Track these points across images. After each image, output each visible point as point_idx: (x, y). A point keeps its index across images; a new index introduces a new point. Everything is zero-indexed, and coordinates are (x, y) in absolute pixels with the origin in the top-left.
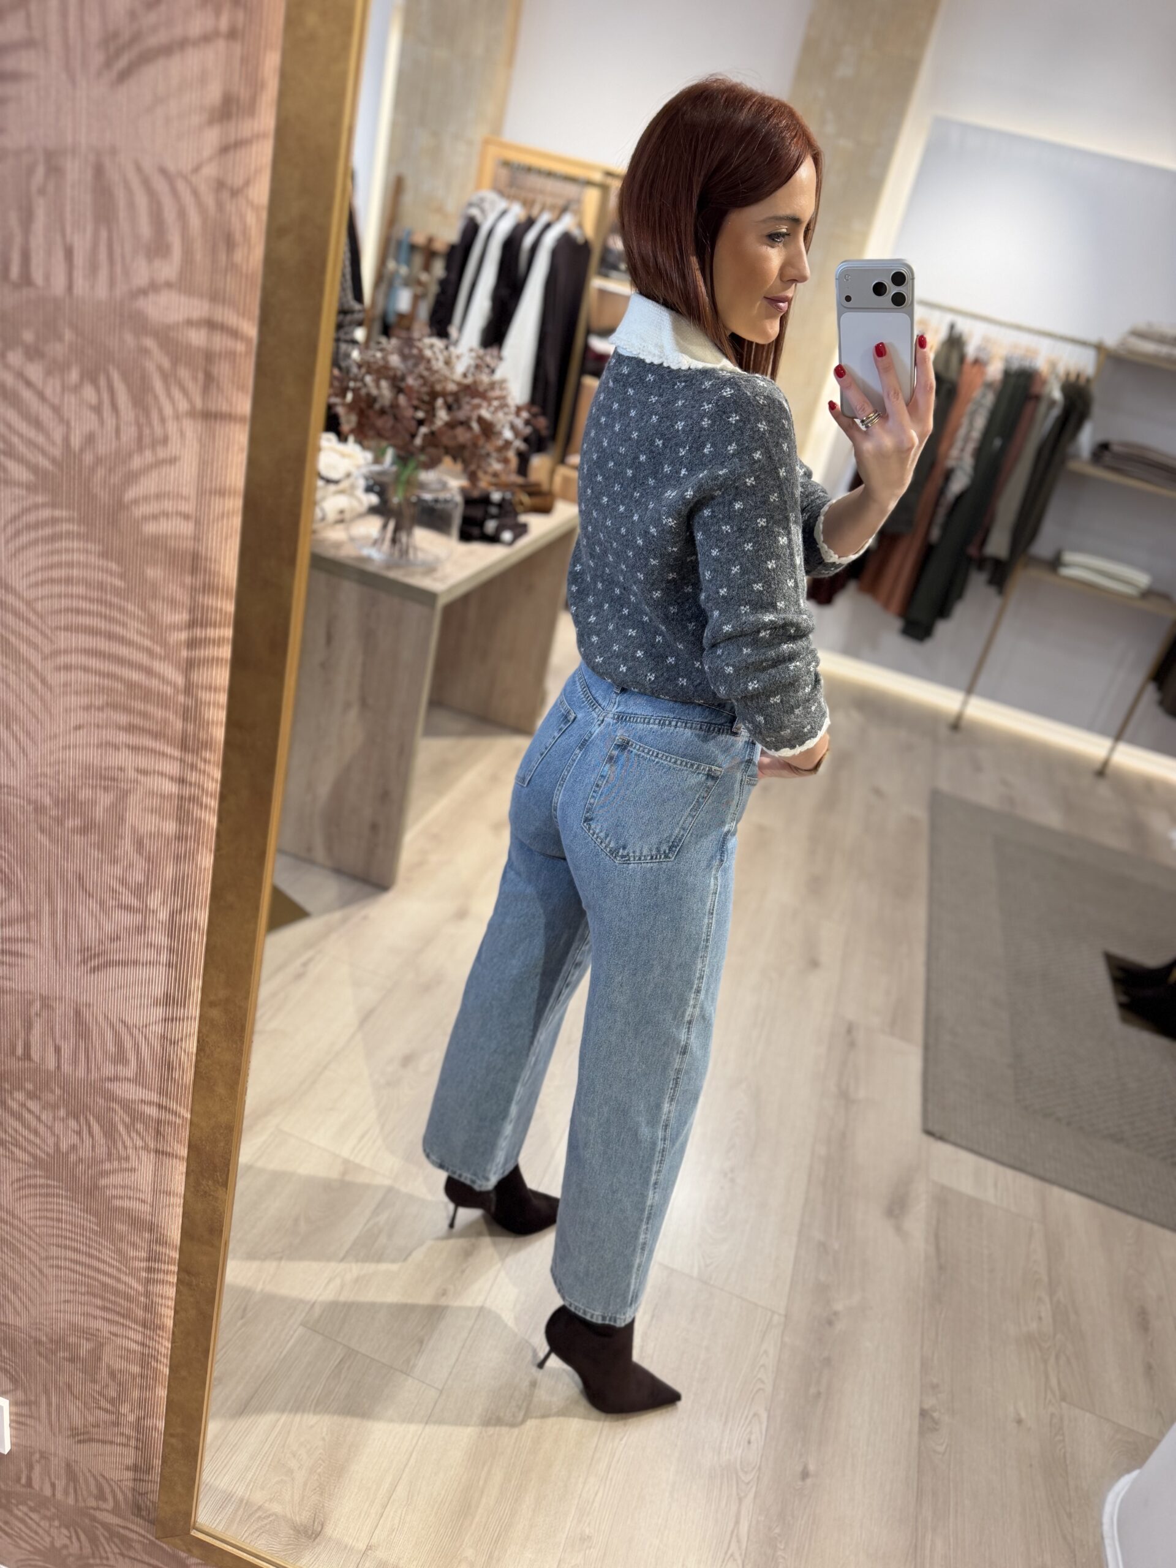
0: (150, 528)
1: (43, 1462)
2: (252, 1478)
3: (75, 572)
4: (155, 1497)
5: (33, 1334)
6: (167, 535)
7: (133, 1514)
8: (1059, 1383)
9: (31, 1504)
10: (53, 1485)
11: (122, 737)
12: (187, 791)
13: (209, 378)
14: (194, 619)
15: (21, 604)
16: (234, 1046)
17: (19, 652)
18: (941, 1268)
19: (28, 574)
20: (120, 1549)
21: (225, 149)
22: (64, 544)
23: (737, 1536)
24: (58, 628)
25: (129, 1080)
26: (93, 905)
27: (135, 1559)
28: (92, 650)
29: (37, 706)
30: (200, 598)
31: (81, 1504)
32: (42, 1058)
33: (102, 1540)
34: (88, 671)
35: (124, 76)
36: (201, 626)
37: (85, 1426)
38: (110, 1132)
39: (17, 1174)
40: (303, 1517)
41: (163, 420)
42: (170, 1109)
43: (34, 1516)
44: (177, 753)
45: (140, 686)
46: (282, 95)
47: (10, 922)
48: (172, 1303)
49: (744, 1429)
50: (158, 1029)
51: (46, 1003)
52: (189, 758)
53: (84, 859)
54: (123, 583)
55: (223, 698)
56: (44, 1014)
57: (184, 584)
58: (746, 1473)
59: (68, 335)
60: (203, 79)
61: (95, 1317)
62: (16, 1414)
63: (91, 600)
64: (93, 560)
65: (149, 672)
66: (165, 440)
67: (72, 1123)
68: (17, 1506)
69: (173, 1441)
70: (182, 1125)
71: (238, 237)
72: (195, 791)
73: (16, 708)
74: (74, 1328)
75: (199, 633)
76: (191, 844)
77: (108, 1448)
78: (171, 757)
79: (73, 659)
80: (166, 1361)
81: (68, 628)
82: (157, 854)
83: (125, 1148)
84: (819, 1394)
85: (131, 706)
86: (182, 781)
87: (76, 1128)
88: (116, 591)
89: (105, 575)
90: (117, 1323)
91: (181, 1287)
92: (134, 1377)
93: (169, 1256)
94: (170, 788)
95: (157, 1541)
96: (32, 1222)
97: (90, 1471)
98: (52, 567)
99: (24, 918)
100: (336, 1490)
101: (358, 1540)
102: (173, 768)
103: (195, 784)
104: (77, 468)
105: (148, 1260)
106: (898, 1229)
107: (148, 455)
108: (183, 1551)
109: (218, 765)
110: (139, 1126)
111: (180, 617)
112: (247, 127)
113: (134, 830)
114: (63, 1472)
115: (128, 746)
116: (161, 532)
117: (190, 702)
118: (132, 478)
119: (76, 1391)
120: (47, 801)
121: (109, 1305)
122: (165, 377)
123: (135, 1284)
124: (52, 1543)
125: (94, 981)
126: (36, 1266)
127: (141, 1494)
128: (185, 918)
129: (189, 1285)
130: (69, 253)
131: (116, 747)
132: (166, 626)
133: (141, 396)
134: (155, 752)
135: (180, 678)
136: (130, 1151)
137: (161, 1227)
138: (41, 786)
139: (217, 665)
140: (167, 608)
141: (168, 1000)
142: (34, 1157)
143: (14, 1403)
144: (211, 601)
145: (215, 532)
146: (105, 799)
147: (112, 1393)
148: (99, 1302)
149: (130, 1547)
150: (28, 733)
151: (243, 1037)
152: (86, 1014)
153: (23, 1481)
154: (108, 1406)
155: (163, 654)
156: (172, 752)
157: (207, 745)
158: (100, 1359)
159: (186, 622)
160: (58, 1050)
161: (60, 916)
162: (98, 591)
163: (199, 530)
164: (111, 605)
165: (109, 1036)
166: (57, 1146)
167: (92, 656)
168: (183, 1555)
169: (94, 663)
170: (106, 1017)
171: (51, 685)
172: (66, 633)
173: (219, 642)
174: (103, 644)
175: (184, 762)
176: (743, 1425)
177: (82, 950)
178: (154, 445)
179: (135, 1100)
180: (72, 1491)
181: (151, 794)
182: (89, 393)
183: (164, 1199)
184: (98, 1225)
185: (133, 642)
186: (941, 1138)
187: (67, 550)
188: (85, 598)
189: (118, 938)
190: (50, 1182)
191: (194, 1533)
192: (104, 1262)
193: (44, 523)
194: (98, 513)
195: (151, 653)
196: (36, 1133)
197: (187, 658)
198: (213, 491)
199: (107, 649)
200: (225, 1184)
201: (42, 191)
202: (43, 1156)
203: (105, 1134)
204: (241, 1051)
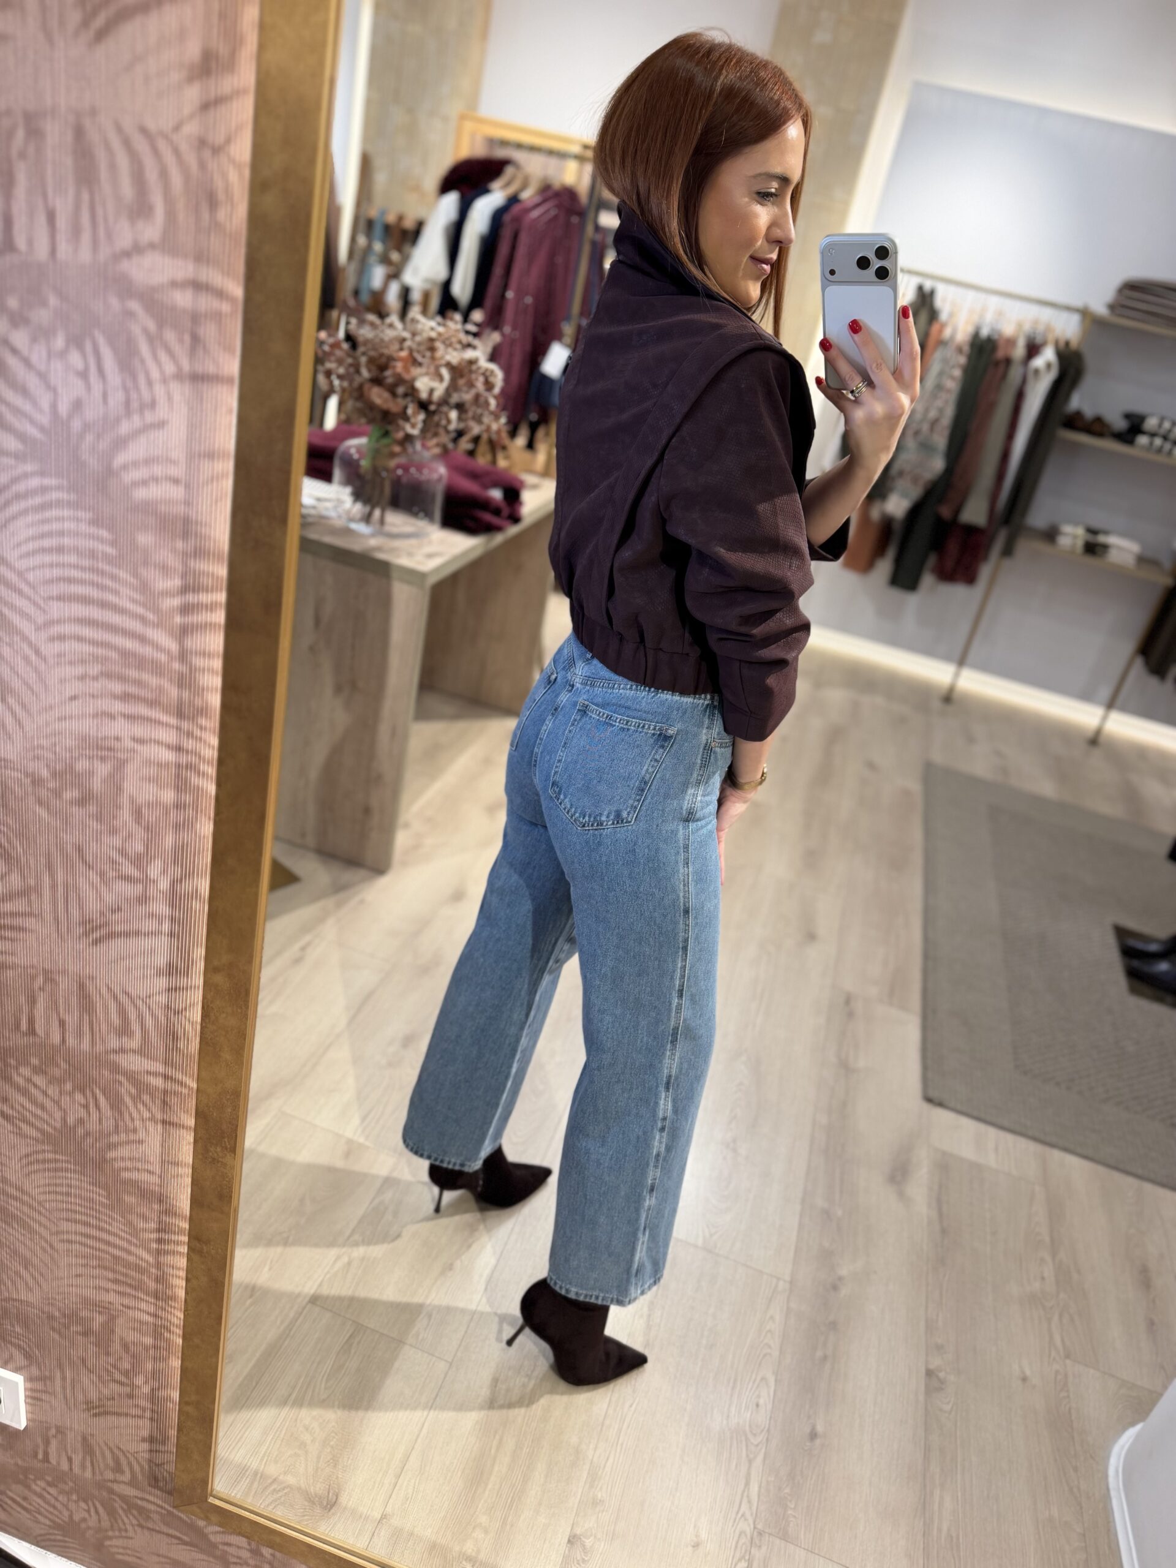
0: (140, 494)
1: (60, 1436)
2: (265, 1452)
3: (67, 541)
4: (171, 1468)
5: (46, 1309)
6: (157, 500)
7: (149, 1485)
8: (1063, 1341)
9: (49, 1479)
10: (70, 1460)
11: (118, 707)
12: (184, 759)
13: (196, 340)
14: (186, 584)
15: (13, 576)
16: (239, 1011)
17: (13, 624)
18: (944, 1231)
19: (19, 545)
20: (138, 1521)
21: (206, 106)
22: (54, 513)
23: (748, 1496)
24: (51, 598)
25: (134, 1051)
26: (94, 877)
27: (153, 1530)
28: (86, 620)
29: (32, 677)
30: (193, 564)
31: (98, 1477)
32: (47, 1034)
33: (120, 1512)
34: (82, 640)
35: (101, 35)
36: (194, 591)
37: (100, 1399)
38: (117, 1104)
39: (24, 1151)
40: (319, 1488)
41: (150, 383)
42: (175, 1079)
43: (52, 1491)
44: (173, 721)
45: (134, 655)
46: (261, 47)
47: (10, 897)
48: (183, 1274)
49: (753, 1391)
50: (163, 999)
51: (49, 977)
52: (185, 725)
53: (83, 831)
54: (114, 551)
55: (218, 664)
56: (48, 987)
57: (175, 549)
58: (755, 1435)
59: (53, 301)
60: (182, 35)
61: (107, 1291)
62: (31, 1390)
63: (83, 569)
64: (83, 527)
65: (143, 639)
66: (153, 404)
67: (79, 1097)
68: (34, 1481)
69: (189, 1409)
70: (189, 1094)
71: (221, 196)
72: (194, 759)
73: (11, 681)
74: (87, 1302)
75: (191, 598)
76: (190, 812)
77: (123, 1421)
78: (167, 725)
79: (68, 629)
80: (179, 1332)
81: (60, 598)
82: (156, 823)
83: (133, 1120)
84: (825, 1358)
85: (125, 675)
86: (179, 749)
87: (83, 1101)
88: (108, 559)
89: (96, 543)
90: (129, 1295)
91: (192, 1254)
92: (147, 1349)
93: (178, 1226)
94: (169, 756)
95: (175, 1511)
96: (42, 1198)
97: (106, 1444)
98: (43, 536)
99: (25, 893)
100: (349, 1462)
101: (372, 1509)
102: (169, 736)
103: (192, 752)
104: (65, 435)
105: (159, 1231)
106: (901, 1195)
107: (136, 421)
108: (202, 1519)
109: (214, 732)
110: (146, 1098)
111: (172, 583)
112: (227, 84)
113: (132, 800)
114: (79, 1446)
115: (124, 716)
116: (151, 497)
117: (185, 669)
118: (121, 443)
119: (89, 1364)
120: (45, 773)
121: (121, 1278)
122: (151, 339)
123: (145, 1255)
124: (71, 1516)
125: (96, 954)
126: (46, 1241)
127: (158, 1465)
128: (187, 886)
129: (200, 1252)
130: (51, 217)
131: (112, 717)
132: (159, 593)
133: (128, 361)
134: (151, 720)
135: (174, 645)
136: (137, 1123)
137: (170, 1197)
138: (38, 759)
139: (211, 630)
140: (159, 574)
141: (171, 970)
142: (42, 1131)
143: (29, 1379)
144: (202, 566)
145: (205, 496)
146: (102, 770)
147: (126, 1365)
148: (111, 1275)
149: (148, 1518)
150: (24, 706)
151: (248, 1001)
152: (90, 987)
153: (40, 1456)
154: (124, 1379)
155: (156, 621)
156: (168, 720)
157: (203, 711)
158: (113, 1331)
159: (178, 587)
160: (62, 1024)
161: (60, 889)
162: (89, 559)
163: (189, 494)
164: (103, 573)
165: (113, 1007)
166: (64, 1120)
167: (85, 625)
168: (201, 1523)
169: (87, 632)
170: (109, 989)
171: (45, 656)
172: (59, 603)
173: (211, 607)
174: (96, 613)
175: (180, 729)
176: (751, 1389)
177: (83, 923)
178: (142, 408)
179: (141, 1072)
180: (88, 1464)
181: (149, 762)
182: (75, 359)
183: (173, 1170)
184: (108, 1197)
185: (126, 609)
186: (940, 1104)
187: (58, 519)
188: (76, 567)
189: (119, 909)
190: (57, 1157)
191: (211, 1500)
192: (115, 1235)
193: (33, 492)
194: (87, 480)
195: (143, 620)
196: (43, 1108)
197: (180, 625)
198: (202, 454)
199: (100, 618)
200: (233, 1150)
201: (22, 155)
202: (50, 1130)
203: (112, 1108)
204: (246, 1016)
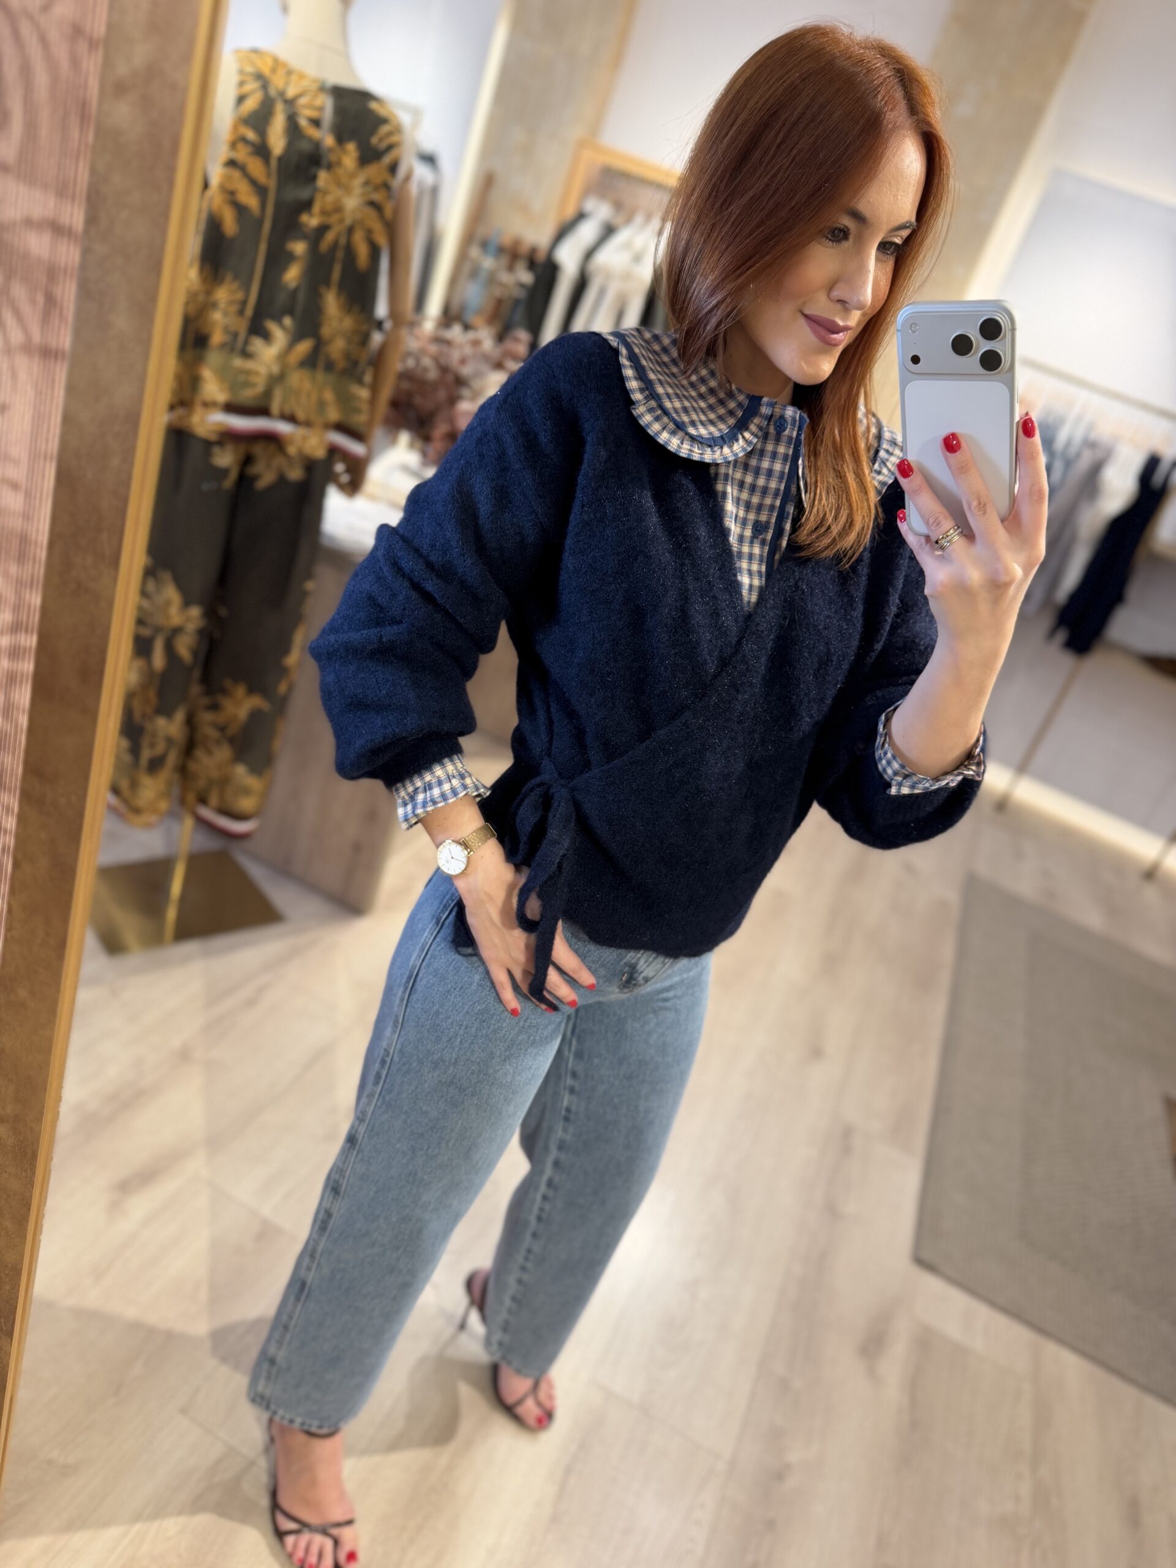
13: (50, 300)
14: (17, 622)
16: (24, 1174)
18: (913, 1424)
57: (12, 576)
75: (23, 640)
106: (871, 1372)
151: (35, 1166)
163: (30, 505)
186: (933, 1270)
204: (31, 1183)
